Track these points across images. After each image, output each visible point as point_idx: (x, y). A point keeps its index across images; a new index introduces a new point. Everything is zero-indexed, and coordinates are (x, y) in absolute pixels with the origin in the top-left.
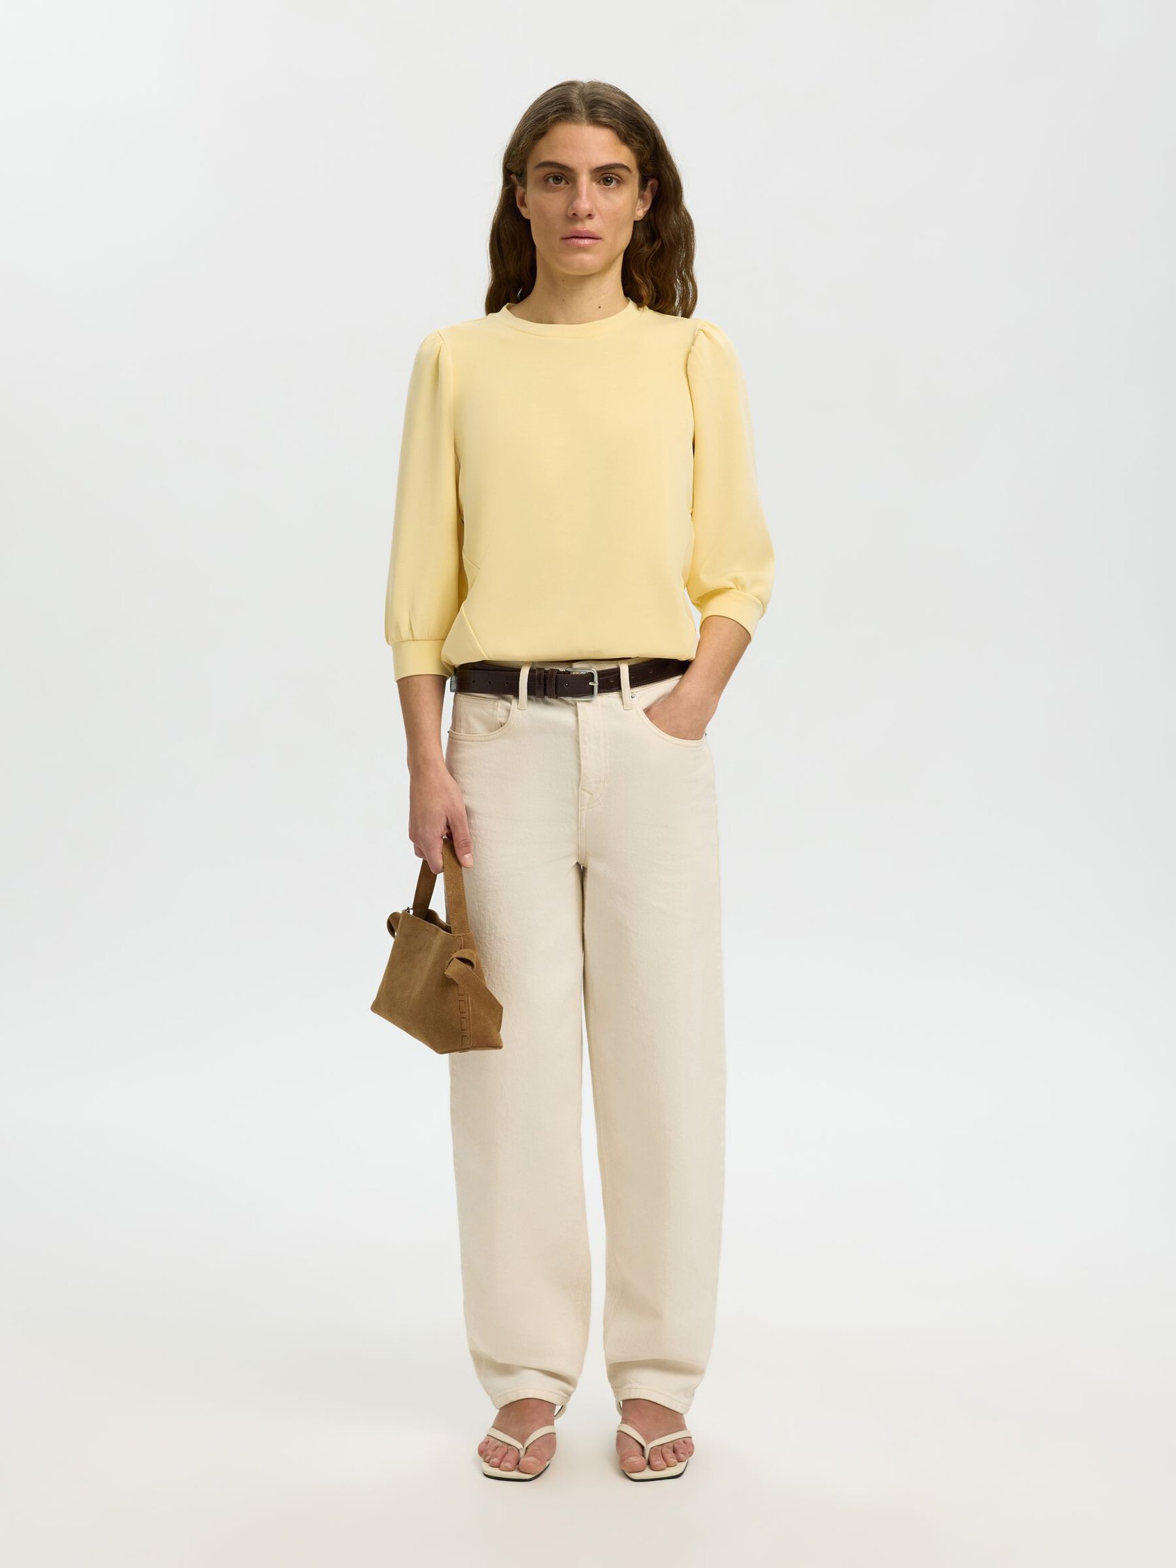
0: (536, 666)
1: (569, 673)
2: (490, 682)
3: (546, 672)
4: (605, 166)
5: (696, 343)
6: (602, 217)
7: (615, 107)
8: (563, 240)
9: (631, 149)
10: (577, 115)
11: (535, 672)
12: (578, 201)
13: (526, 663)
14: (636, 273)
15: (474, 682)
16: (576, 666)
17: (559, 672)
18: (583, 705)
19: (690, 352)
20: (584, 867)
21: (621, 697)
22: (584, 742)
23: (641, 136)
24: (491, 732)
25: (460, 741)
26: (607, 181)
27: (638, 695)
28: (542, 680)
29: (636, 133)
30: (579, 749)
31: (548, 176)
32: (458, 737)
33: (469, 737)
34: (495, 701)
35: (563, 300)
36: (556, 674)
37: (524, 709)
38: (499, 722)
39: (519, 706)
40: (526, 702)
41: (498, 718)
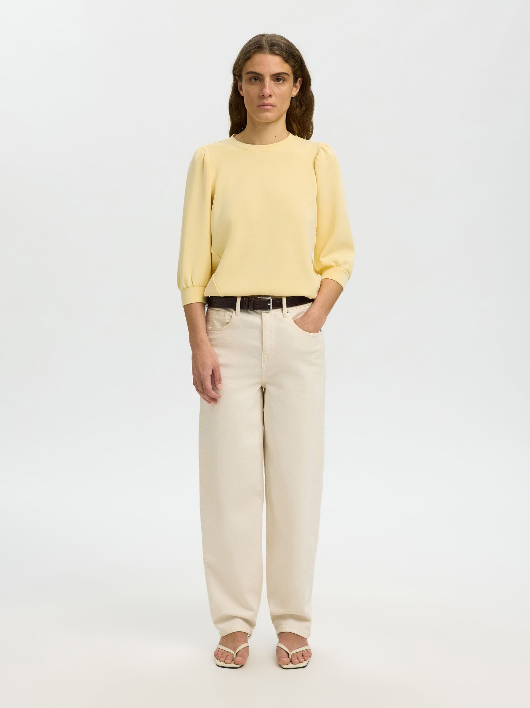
1: (259, 299)
2: (223, 303)
3: (249, 298)
4: (276, 74)
5: (319, 154)
6: (276, 96)
7: (283, 46)
8: (258, 107)
9: (289, 65)
10: (264, 50)
11: (243, 300)
12: (265, 89)
15: (215, 304)
18: (265, 314)
19: (316, 158)
20: (264, 388)
21: (283, 312)
22: (265, 331)
23: (294, 59)
24: (223, 326)
25: (209, 331)
26: (278, 80)
27: (290, 311)
28: (247, 302)
29: (292, 58)
30: (262, 335)
31: (252, 78)
32: (208, 329)
33: (213, 329)
34: (225, 312)
35: (259, 134)
36: (253, 299)
37: (238, 315)
38: (226, 322)
39: (236, 314)
40: (239, 312)
41: (226, 320)
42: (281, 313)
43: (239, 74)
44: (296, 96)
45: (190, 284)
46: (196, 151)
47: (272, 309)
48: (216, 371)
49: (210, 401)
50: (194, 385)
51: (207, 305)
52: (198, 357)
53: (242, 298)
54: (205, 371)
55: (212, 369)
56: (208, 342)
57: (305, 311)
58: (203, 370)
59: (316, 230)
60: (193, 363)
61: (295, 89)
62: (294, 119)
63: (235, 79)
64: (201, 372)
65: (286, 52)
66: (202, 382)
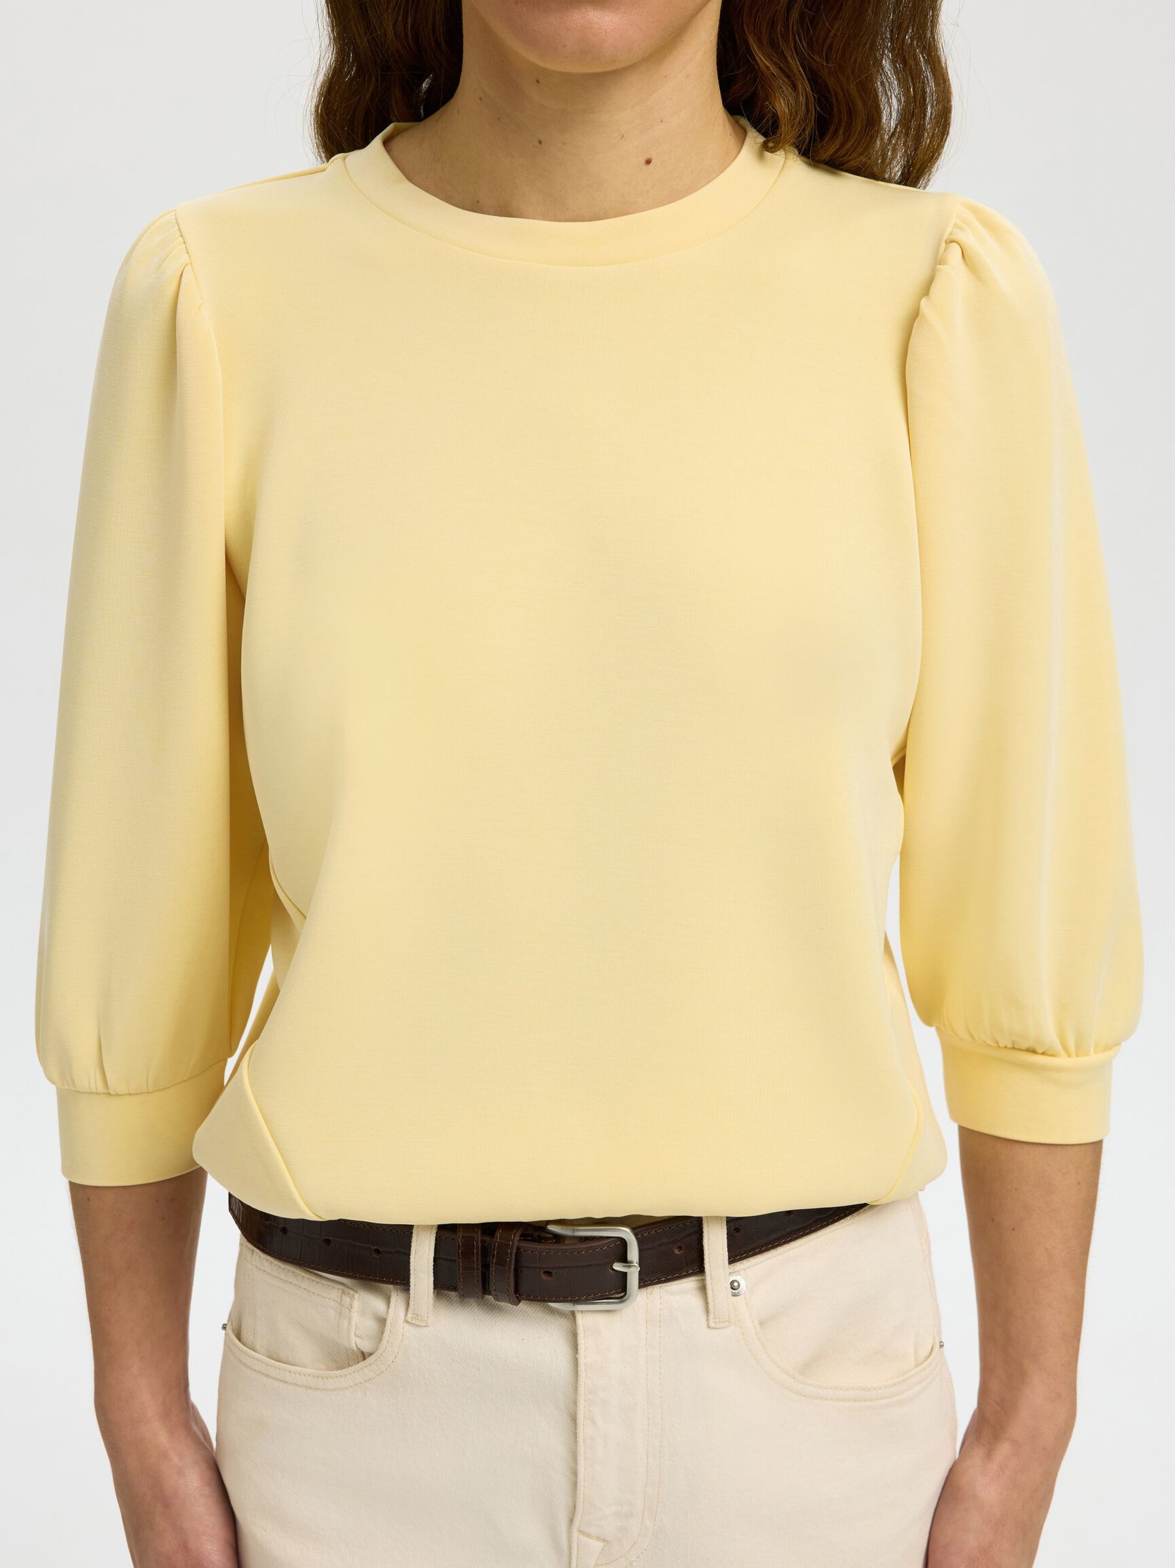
2: (327, 1242)
14: (760, 41)
15: (284, 1230)
18: (594, 1321)
19: (914, 317)
21: (705, 1293)
22: (594, 1422)
24: (336, 1368)
27: (749, 1280)
28: (474, 1253)
34: (343, 1293)
35: (540, 142)
36: (516, 1243)
37: (424, 1324)
38: (355, 1348)
39: (409, 1315)
40: (431, 1307)
41: (354, 1340)
42: (695, 1301)
47: (640, 1287)
53: (446, 1233)
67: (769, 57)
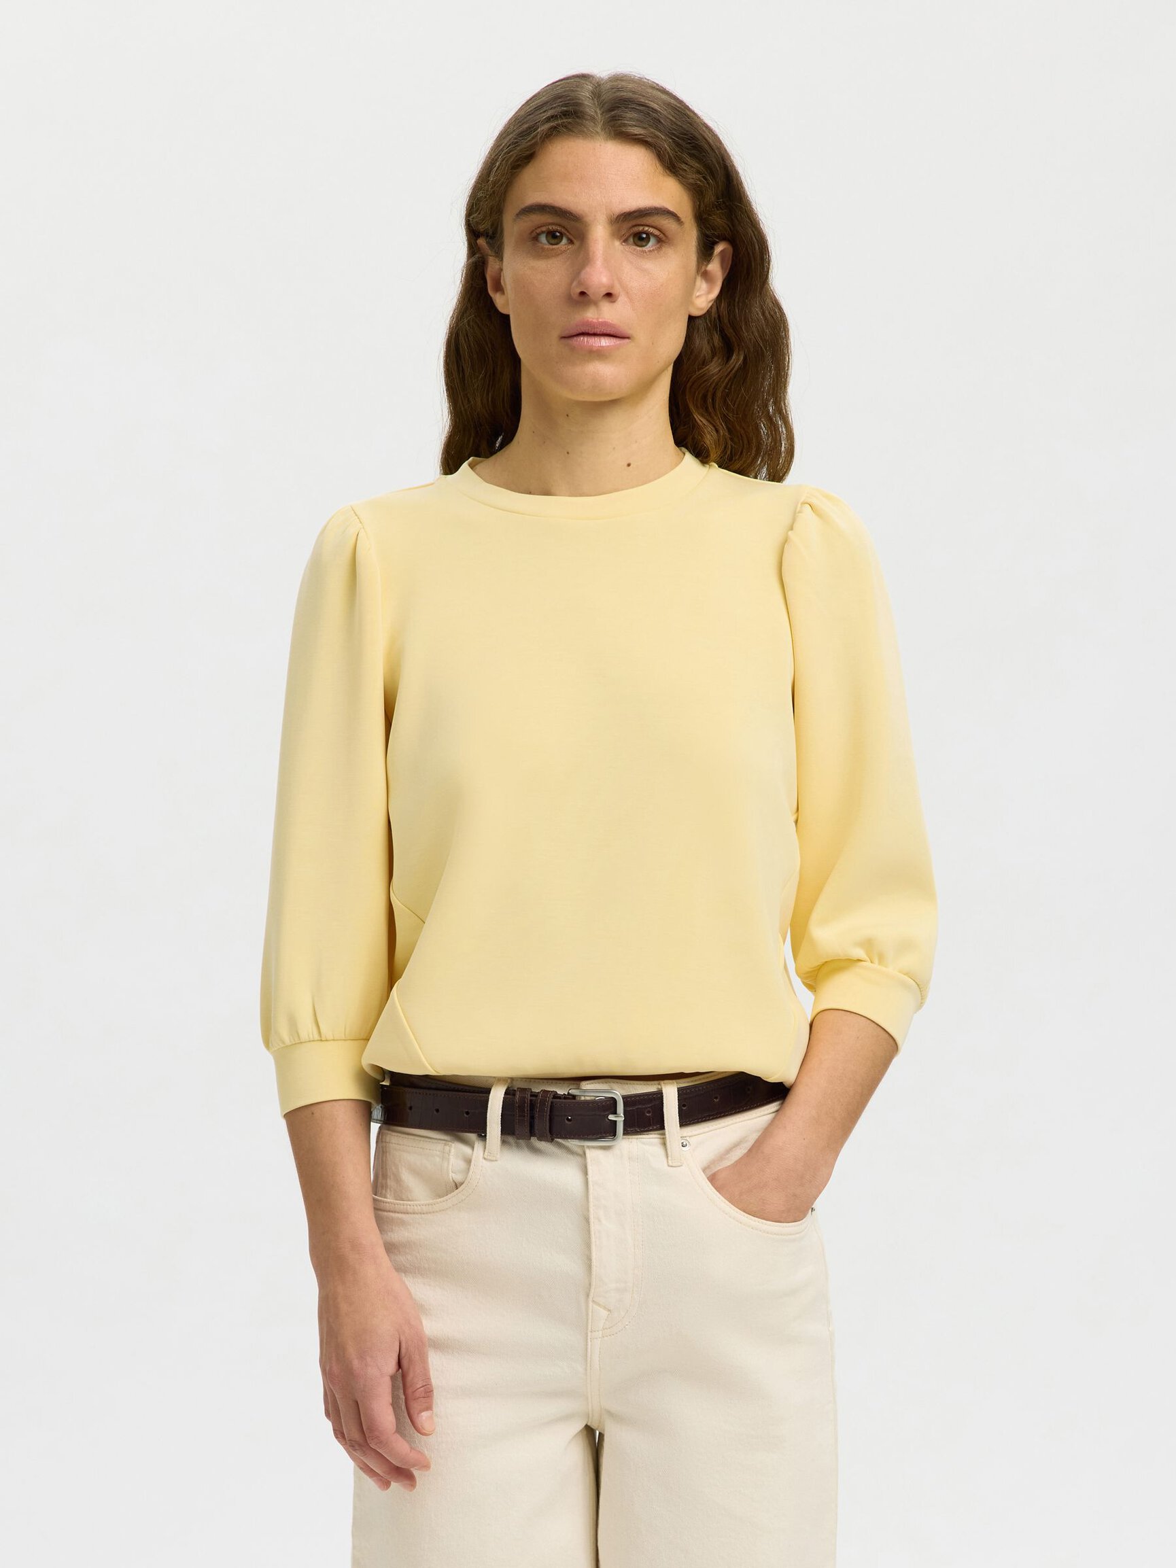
0: (517, 1085)
1: (574, 1097)
2: (437, 1111)
3: (535, 1095)
4: (634, 212)
5: (796, 526)
6: (631, 300)
7: (655, 111)
8: (563, 340)
9: (681, 182)
10: (589, 124)
11: (514, 1095)
12: (588, 269)
13: (500, 1080)
15: (411, 1108)
16: (586, 1086)
17: (556, 1096)
18: (597, 1155)
19: (786, 541)
20: (600, 1433)
21: (664, 1144)
22: (599, 1221)
23: (699, 160)
24: (440, 1197)
25: (386, 1213)
26: (640, 239)
27: (693, 1141)
28: (527, 1109)
29: (691, 155)
30: (589, 1231)
31: (538, 231)
32: (382, 1206)
33: (400, 1204)
34: (445, 1145)
35: (568, 453)
36: (551, 1100)
37: (494, 1159)
38: (452, 1181)
39: (486, 1154)
40: (499, 1147)
41: (451, 1174)
42: (659, 1150)
43: (492, 225)
44: (709, 312)
45: (306, 1028)
46: (326, 527)
47: (624, 1134)
48: (410, 1360)
49: (387, 1477)
50: (328, 1414)
51: (377, 1112)
52: (344, 1307)
53: (510, 1090)
54: (369, 1359)
55: (396, 1355)
56: (381, 1251)
57: (755, 1136)
58: (362, 1356)
59: (794, 817)
60: (325, 1329)
61: (702, 285)
62: (705, 397)
63: (473, 249)
64: (356, 1363)
65: (670, 134)
66: (357, 1402)
67: (702, 416)
